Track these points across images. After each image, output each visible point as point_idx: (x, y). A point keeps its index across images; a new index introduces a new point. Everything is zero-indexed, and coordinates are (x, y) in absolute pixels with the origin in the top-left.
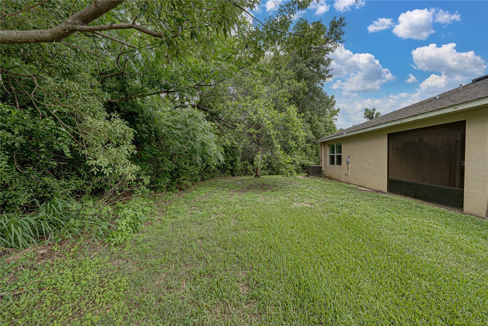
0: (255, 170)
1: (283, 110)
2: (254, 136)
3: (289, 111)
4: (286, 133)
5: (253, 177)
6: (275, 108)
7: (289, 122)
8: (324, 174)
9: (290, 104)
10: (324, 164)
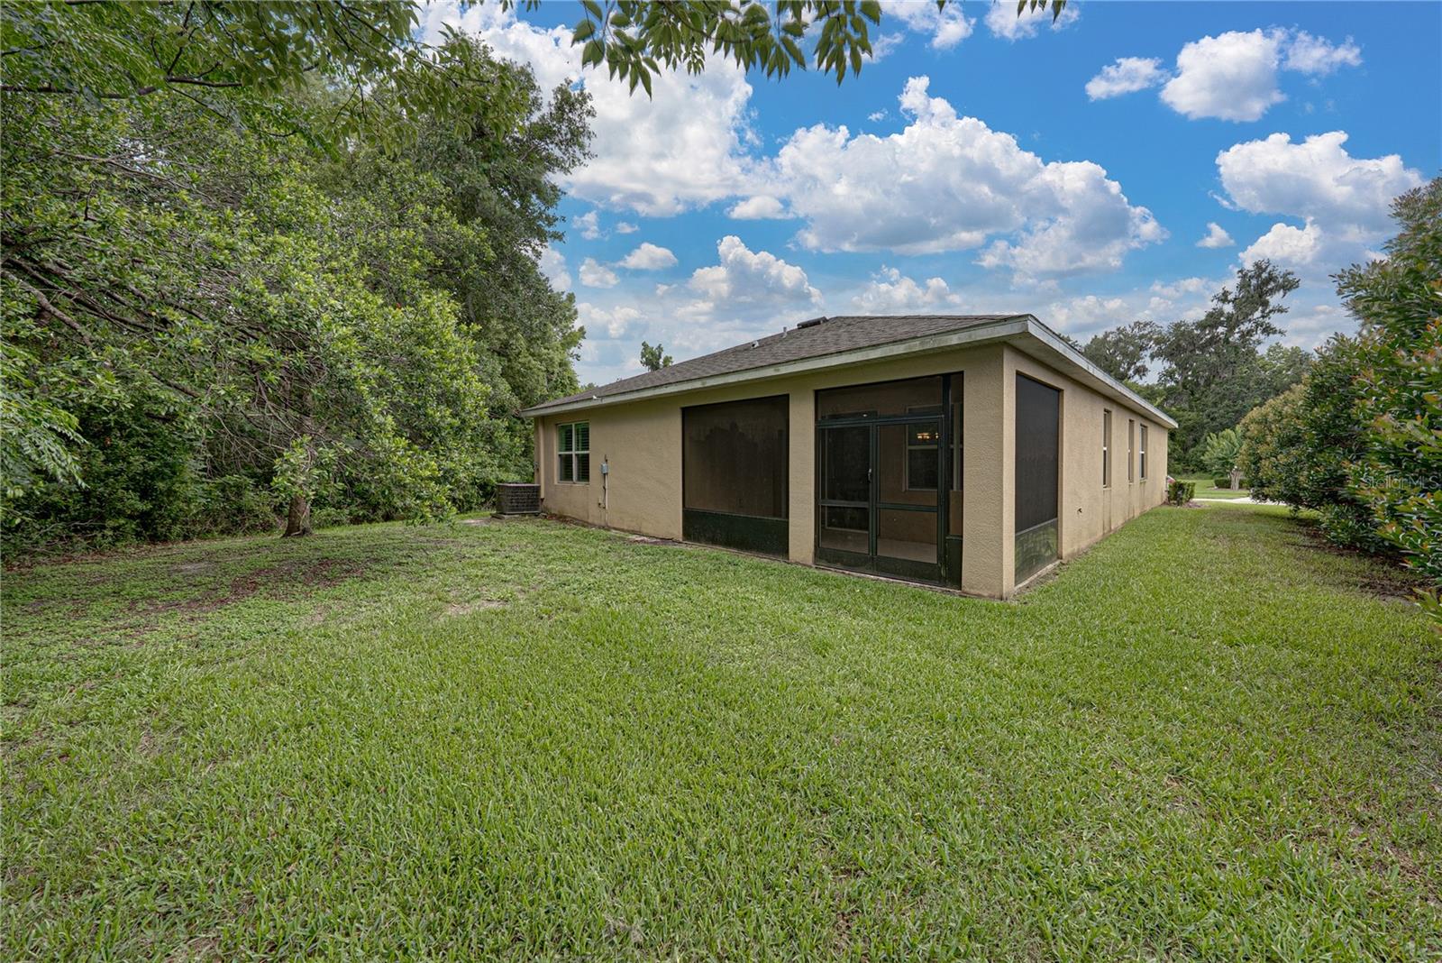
0: (286, 510)
1: (408, 299)
2: (272, 377)
3: (428, 308)
4: (417, 378)
5: (277, 536)
6: (374, 286)
7: (428, 344)
8: (546, 508)
9: (434, 286)
10: (546, 479)
